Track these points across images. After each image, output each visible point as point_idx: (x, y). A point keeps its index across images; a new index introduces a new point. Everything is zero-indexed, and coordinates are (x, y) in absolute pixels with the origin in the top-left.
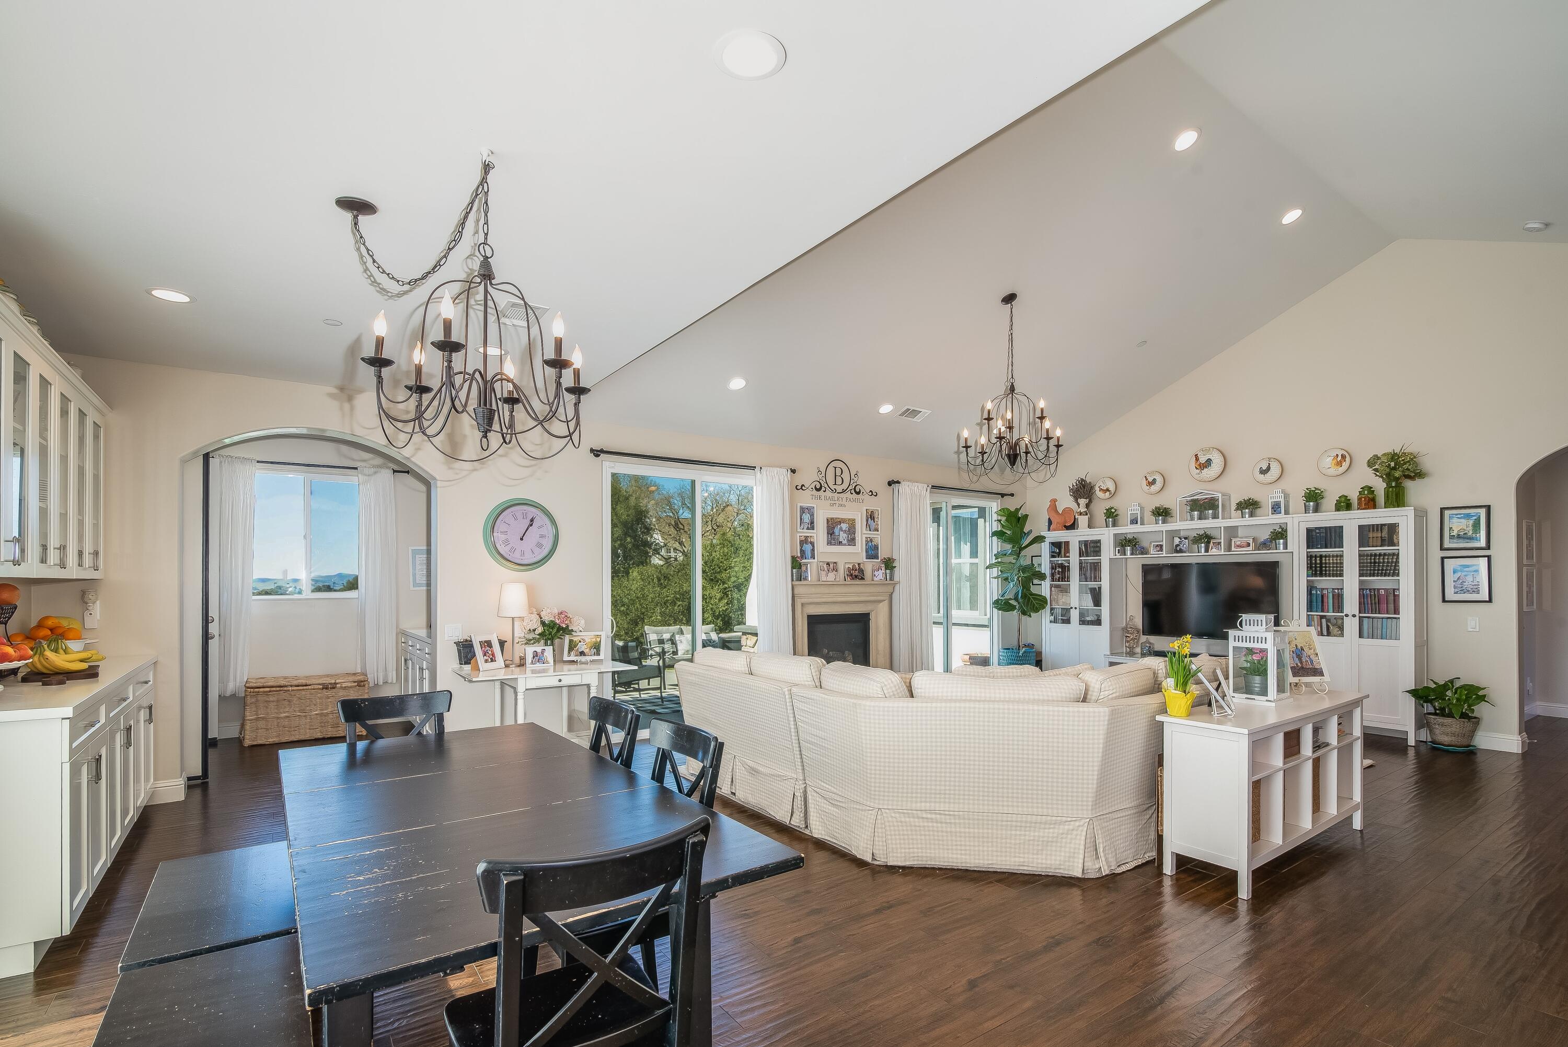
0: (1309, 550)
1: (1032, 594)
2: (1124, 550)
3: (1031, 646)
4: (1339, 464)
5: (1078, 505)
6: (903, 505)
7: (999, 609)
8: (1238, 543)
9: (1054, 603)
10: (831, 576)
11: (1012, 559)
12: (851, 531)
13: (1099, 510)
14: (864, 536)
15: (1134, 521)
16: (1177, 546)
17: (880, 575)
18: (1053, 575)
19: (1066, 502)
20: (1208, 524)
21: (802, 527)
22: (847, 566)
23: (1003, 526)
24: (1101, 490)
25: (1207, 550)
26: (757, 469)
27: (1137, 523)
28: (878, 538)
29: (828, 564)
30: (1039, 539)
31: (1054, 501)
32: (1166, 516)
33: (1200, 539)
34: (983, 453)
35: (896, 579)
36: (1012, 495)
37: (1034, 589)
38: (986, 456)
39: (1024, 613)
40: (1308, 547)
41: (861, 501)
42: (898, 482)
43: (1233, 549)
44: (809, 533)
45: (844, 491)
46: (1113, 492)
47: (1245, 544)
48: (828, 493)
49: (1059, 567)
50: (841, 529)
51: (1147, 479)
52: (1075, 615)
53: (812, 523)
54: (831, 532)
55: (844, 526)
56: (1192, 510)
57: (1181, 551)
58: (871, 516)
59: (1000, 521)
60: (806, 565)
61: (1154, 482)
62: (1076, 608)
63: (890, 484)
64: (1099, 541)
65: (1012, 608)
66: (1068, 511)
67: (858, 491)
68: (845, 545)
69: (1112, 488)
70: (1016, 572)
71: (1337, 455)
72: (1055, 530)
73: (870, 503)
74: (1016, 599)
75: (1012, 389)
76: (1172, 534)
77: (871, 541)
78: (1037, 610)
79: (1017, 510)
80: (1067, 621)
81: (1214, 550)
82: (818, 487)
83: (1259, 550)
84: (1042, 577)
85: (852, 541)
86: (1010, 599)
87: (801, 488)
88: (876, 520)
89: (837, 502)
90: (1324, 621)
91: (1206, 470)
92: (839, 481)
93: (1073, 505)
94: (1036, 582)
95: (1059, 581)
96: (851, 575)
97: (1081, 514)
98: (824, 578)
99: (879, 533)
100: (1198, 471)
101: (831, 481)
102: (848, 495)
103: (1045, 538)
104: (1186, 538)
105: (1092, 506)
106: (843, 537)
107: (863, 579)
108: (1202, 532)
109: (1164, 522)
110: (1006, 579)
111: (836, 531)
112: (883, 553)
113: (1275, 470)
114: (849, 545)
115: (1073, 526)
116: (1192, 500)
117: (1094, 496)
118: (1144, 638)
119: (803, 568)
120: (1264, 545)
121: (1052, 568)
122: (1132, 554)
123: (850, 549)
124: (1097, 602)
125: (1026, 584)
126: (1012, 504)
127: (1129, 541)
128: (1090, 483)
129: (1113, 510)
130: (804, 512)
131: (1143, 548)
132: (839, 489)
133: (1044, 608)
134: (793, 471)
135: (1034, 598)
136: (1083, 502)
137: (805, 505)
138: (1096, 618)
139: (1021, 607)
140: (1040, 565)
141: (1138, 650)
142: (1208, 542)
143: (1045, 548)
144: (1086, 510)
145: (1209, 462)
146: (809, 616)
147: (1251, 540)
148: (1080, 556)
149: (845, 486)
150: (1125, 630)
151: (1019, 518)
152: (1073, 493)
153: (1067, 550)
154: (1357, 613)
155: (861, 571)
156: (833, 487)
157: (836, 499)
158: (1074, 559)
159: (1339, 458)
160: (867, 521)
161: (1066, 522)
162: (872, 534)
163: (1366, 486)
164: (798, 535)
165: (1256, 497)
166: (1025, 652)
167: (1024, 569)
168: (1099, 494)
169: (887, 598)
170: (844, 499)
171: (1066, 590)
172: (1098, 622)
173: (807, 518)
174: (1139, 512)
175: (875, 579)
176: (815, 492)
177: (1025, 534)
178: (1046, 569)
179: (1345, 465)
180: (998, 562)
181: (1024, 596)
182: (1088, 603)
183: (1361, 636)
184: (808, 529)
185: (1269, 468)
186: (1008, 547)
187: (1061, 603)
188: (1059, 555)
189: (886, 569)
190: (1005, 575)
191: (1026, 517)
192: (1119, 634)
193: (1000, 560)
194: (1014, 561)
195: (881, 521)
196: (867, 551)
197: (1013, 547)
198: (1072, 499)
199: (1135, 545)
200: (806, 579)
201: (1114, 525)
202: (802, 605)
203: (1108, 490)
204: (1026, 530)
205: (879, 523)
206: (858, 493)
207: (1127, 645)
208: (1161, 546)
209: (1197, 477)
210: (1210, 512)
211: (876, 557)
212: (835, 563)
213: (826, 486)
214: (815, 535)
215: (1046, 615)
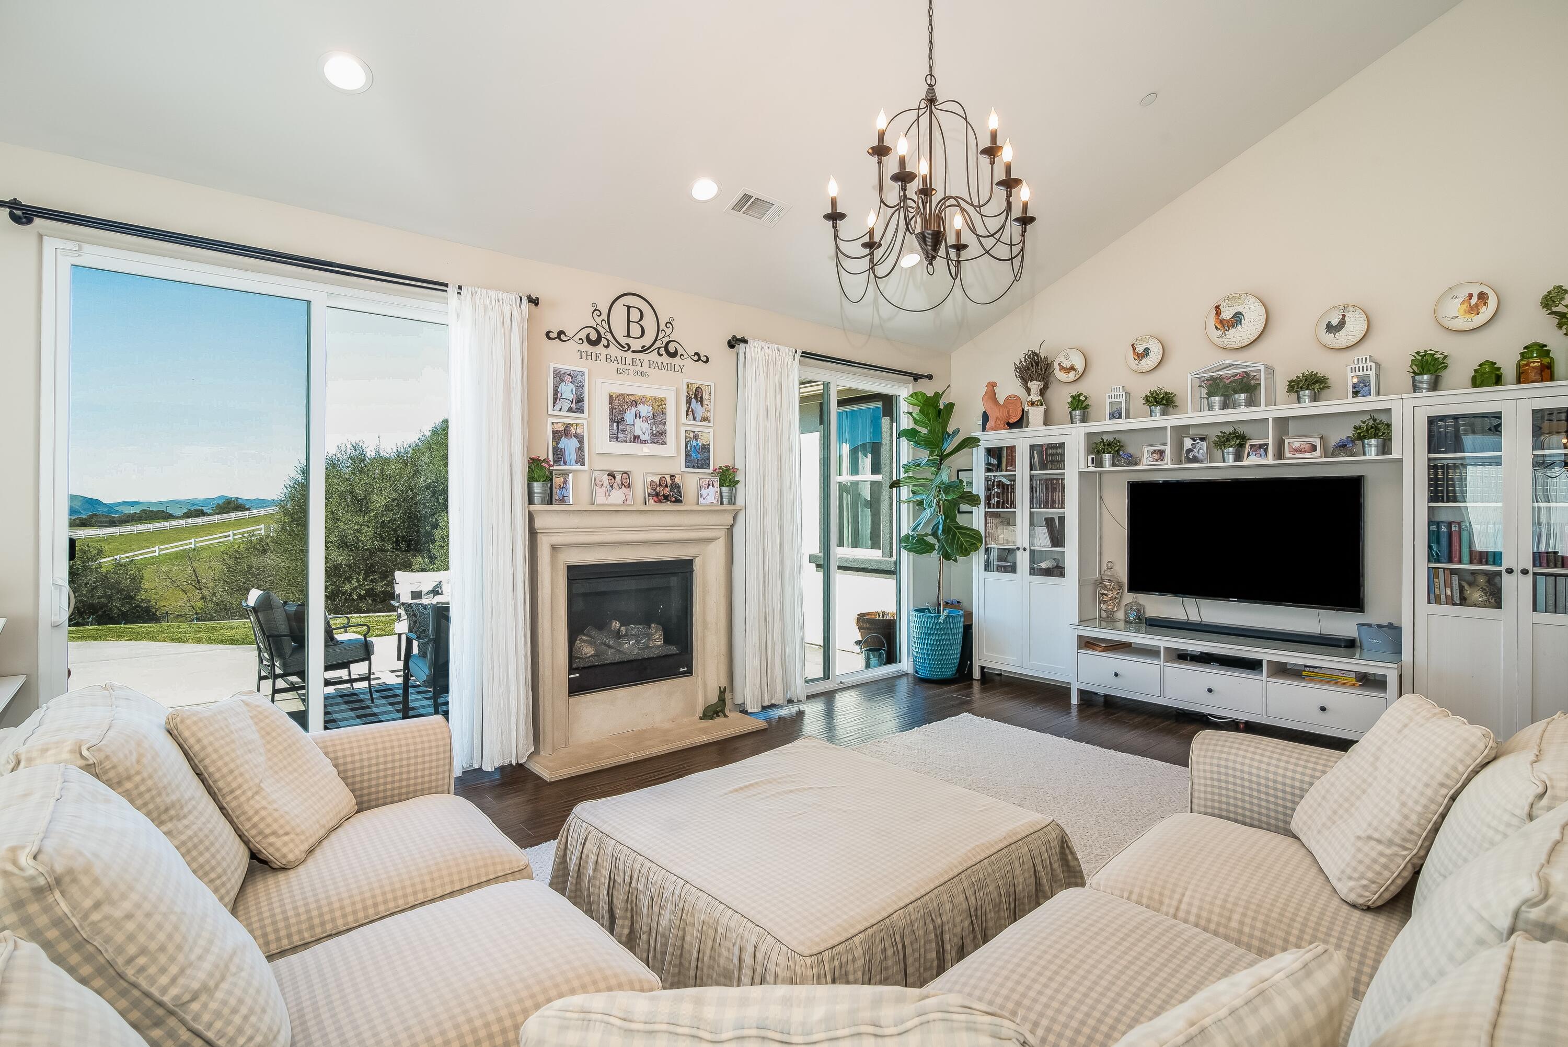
0: (1432, 456)
1: (959, 528)
2: (1101, 459)
3: (956, 605)
4: (1474, 310)
5: (1028, 391)
6: (753, 381)
7: (910, 550)
8: (1296, 445)
9: (989, 539)
10: (617, 496)
11: (928, 473)
12: (658, 417)
13: (1061, 397)
14: (683, 429)
15: (1116, 415)
16: (1189, 451)
17: (711, 495)
18: (989, 498)
19: (1010, 387)
20: (1241, 413)
21: (558, 406)
22: (649, 479)
23: (915, 421)
24: (1062, 368)
25: (1238, 458)
26: (452, 290)
27: (1120, 417)
28: (708, 435)
29: (612, 475)
30: (971, 442)
31: (992, 385)
32: (1167, 405)
33: (1228, 440)
34: (871, 245)
35: (740, 501)
36: (930, 377)
37: (961, 520)
38: (878, 253)
39: (947, 556)
40: (1429, 452)
41: (677, 368)
42: (744, 341)
43: (1287, 455)
44: (573, 418)
45: (644, 350)
46: (1081, 370)
47: (1307, 447)
48: (614, 351)
49: (998, 487)
50: (638, 415)
51: (1134, 349)
52: (1023, 560)
53: (580, 400)
54: (616, 420)
55: (645, 410)
56: (1210, 394)
57: (1195, 460)
58: (696, 396)
59: (910, 413)
60: (565, 474)
61: (1146, 353)
62: (1025, 549)
63: (731, 345)
64: (1062, 445)
65: (929, 548)
66: (1012, 400)
67: (672, 350)
68: (645, 441)
69: (1080, 366)
70: (934, 492)
71: (1471, 295)
72: (993, 429)
73: (695, 374)
74: (935, 534)
75: (931, 101)
76: (1181, 432)
77: (696, 437)
78: (966, 553)
79: (938, 396)
80: (1013, 569)
81: (1252, 457)
82: (594, 336)
83: (1333, 455)
84: (973, 500)
85: (659, 437)
86: (927, 535)
87: (559, 337)
88: (705, 402)
89: (631, 367)
90: (1455, 579)
91: (1232, 330)
92: (635, 330)
93: (1020, 392)
94: (964, 507)
95: (998, 507)
96: (657, 495)
97: (1033, 404)
98: (601, 498)
99: (711, 424)
100: (1219, 333)
101: (619, 328)
102: (653, 356)
103: (979, 440)
104: (1202, 439)
105: (1049, 393)
106: (642, 428)
107: (678, 501)
108: (1229, 430)
109: (1164, 413)
110: (920, 503)
111: (629, 416)
112: (718, 459)
113: (1355, 327)
114: (653, 442)
115: (1020, 423)
116: (1213, 379)
117: (1052, 379)
118: (1129, 598)
119: (558, 481)
120: (1342, 447)
121: (988, 489)
122: (1114, 465)
123: (657, 450)
124: (1057, 539)
125: (950, 510)
126: (928, 389)
127: (1109, 444)
128: (1046, 358)
129: (1082, 398)
130: (561, 380)
131: (1131, 456)
132: (636, 345)
133: (977, 549)
134: (534, 301)
135: (961, 534)
136: (1035, 386)
137: (565, 367)
138: (1054, 564)
139: (942, 547)
140: (970, 483)
141: (1121, 615)
142: (1241, 446)
143: (978, 457)
144: (1040, 398)
145: (1238, 318)
146: (570, 568)
147: (1318, 440)
148: (1031, 469)
149: (647, 340)
150: (1099, 583)
151: (940, 411)
152: (1021, 373)
153: (1012, 462)
154: (1529, 566)
155: (676, 487)
156: (623, 341)
157: (629, 361)
158: (1022, 472)
159: (1474, 300)
160: (689, 402)
161: (1009, 416)
162: (698, 427)
163: (1535, 344)
164: (550, 420)
165: (1321, 370)
166: (947, 617)
167: (947, 488)
168: (1060, 375)
169: (722, 534)
170: (646, 364)
171: (1009, 521)
172: (1057, 571)
173: (568, 390)
174: (1123, 400)
175: (702, 501)
176: (586, 347)
177: (949, 435)
178: (978, 487)
179: (1486, 313)
180: (909, 478)
181: (947, 530)
182: (1043, 541)
183: (1535, 610)
184: (570, 410)
185: (1342, 324)
186: (924, 455)
187: (1000, 540)
188: (999, 467)
189: (721, 485)
190: (918, 498)
191: (950, 406)
192: (1089, 589)
193: (911, 474)
194: (933, 477)
195: (714, 405)
196: (688, 455)
197: (931, 454)
198: (1018, 382)
199: (1118, 451)
200: (563, 500)
201: (1084, 419)
202: (554, 548)
203: (1072, 368)
204: (950, 429)
205: (711, 408)
206: (673, 355)
207: (1103, 607)
208: (1162, 453)
209: (1218, 342)
210: (1243, 396)
211: (704, 464)
212: (626, 473)
213: (609, 337)
214: (585, 422)
215: (978, 559)
